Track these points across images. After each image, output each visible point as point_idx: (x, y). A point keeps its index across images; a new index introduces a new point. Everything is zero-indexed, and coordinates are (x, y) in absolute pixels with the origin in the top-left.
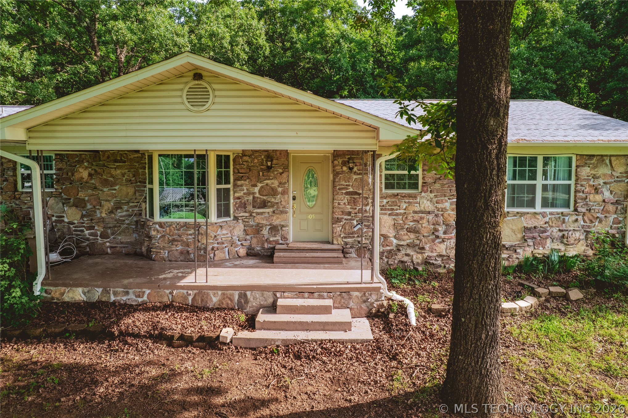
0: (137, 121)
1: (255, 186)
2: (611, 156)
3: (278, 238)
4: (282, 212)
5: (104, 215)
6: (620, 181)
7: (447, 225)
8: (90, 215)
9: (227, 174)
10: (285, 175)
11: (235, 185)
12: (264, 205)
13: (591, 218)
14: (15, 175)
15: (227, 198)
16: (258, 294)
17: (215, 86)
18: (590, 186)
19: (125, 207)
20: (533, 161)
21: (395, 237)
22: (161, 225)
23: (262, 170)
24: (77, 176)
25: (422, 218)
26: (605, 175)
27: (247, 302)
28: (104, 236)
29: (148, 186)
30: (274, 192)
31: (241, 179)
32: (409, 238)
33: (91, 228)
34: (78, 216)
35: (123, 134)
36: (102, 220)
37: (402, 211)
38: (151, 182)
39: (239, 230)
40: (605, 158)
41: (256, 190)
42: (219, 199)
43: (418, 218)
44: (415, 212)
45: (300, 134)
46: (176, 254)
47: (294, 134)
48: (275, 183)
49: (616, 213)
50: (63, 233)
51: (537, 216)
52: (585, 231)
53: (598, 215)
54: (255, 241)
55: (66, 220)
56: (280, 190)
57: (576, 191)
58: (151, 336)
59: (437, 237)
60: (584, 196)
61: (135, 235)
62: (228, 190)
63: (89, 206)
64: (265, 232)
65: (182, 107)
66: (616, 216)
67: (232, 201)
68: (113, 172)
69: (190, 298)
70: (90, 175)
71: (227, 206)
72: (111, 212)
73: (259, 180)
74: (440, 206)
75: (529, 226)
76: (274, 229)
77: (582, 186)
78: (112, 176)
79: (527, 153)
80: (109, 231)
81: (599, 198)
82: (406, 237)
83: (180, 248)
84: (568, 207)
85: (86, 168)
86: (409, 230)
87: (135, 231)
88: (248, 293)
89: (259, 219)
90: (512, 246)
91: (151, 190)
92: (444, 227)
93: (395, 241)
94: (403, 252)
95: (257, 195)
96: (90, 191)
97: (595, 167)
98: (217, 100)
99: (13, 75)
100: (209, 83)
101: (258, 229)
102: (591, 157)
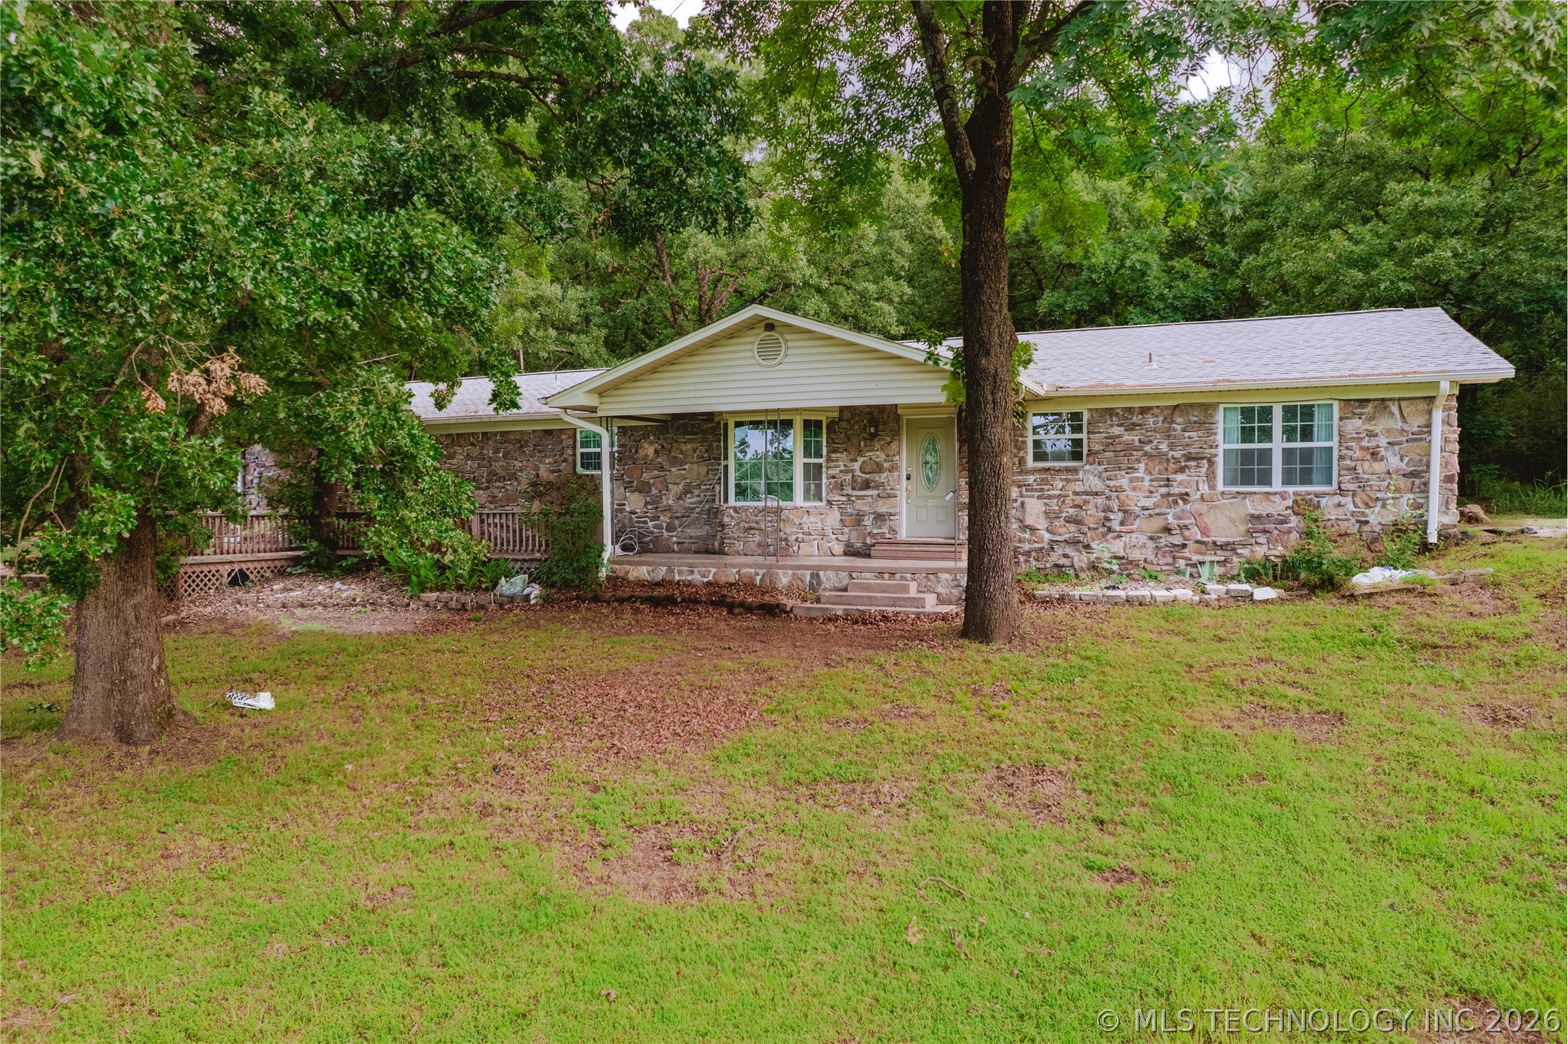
0: (706, 379)
1: (854, 460)
2: (1400, 399)
3: (885, 530)
4: (889, 496)
5: (671, 502)
6: (1416, 440)
7: (1125, 512)
8: (655, 502)
9: (818, 445)
10: (894, 445)
11: (829, 460)
12: (867, 485)
13: (1367, 499)
14: (574, 455)
15: (818, 475)
16: (831, 574)
17: (787, 337)
18: (1362, 448)
19: (696, 492)
20: (1266, 413)
21: (1047, 530)
22: (735, 510)
23: (865, 439)
24: (641, 453)
25: (1086, 502)
26: (1389, 431)
27: (819, 583)
28: (670, 528)
29: (723, 463)
30: (879, 469)
31: (835, 451)
32: (1068, 531)
33: (656, 518)
34: (642, 504)
35: (692, 395)
36: (669, 509)
37: (1057, 492)
38: (726, 458)
39: (833, 518)
40: (1390, 403)
41: (856, 466)
42: (806, 477)
43: (1081, 503)
44: (1076, 493)
45: (880, 385)
46: (753, 546)
47: (873, 386)
48: (880, 456)
49: (1411, 491)
50: (624, 525)
51: (1272, 498)
52: (1358, 521)
53: (1379, 495)
54: (854, 534)
55: (628, 509)
56: (886, 465)
57: (1341, 458)
58: (712, 603)
59: (1110, 530)
60: (1353, 464)
61: (707, 528)
62: (820, 466)
63: (654, 491)
64: (868, 521)
65: (753, 362)
66: (1411, 496)
67: (824, 480)
68: (683, 447)
69: (758, 578)
70: (656, 451)
71: (819, 487)
72: (680, 498)
73: (860, 453)
74: (1111, 483)
75: (1256, 513)
76: (880, 518)
77: (1348, 448)
78: (682, 452)
79: (1256, 402)
80: (677, 522)
81: (1379, 467)
82: (1063, 530)
83: (757, 538)
84: (1330, 483)
85: (651, 443)
86: (1068, 520)
87: (708, 522)
88: (821, 573)
89: (860, 505)
90: (1228, 544)
91: (726, 467)
92: (1121, 515)
93: (1047, 536)
94: (1060, 552)
95: (858, 473)
96: (656, 472)
97: (1371, 419)
98: (790, 352)
99: (553, 326)
100: (781, 333)
101: (858, 519)
102: (1364, 402)
